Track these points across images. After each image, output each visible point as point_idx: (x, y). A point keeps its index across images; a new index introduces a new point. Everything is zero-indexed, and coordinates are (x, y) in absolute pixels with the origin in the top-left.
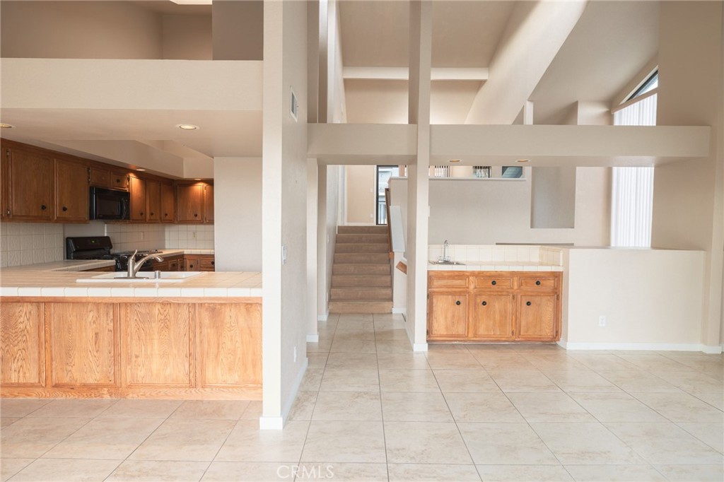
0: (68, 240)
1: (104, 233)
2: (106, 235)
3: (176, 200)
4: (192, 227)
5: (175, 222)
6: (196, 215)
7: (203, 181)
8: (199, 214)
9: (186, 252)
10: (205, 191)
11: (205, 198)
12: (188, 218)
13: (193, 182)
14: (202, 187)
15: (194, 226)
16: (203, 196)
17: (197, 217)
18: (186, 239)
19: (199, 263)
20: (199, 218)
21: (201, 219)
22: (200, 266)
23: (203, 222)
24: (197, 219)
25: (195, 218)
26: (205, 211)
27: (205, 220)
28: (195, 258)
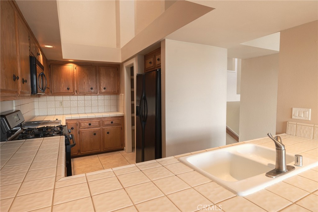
1: (13, 107)
2: (14, 109)
4: (59, 98)
6: (68, 89)
7: (76, 63)
8: (71, 88)
10: (75, 71)
11: (75, 76)
12: (61, 91)
13: (66, 62)
14: (72, 67)
15: (61, 97)
16: (74, 74)
17: (70, 90)
18: (54, 107)
19: (78, 125)
20: (71, 90)
21: (72, 92)
22: (80, 128)
23: (74, 94)
24: (70, 91)
25: (67, 91)
26: (75, 85)
27: (76, 92)
28: (75, 122)
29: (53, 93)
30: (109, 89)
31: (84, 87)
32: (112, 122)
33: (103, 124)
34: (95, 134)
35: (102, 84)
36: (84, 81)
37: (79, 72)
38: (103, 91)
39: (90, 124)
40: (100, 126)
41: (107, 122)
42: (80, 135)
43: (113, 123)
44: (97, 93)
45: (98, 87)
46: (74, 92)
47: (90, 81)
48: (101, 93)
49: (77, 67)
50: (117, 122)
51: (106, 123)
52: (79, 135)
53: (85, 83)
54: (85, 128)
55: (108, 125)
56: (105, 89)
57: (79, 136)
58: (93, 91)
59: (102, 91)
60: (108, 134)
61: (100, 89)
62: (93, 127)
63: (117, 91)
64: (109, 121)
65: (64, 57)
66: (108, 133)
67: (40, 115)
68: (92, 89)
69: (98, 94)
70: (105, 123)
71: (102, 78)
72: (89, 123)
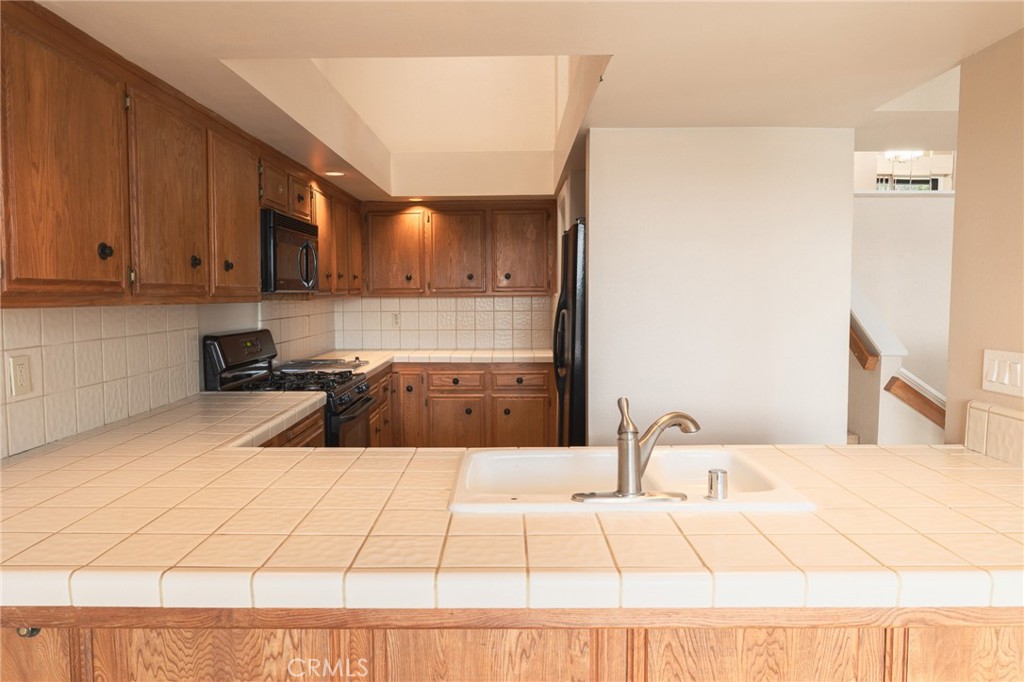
0: (207, 341)
1: (256, 321)
2: (260, 326)
3: (365, 243)
4: (391, 304)
5: (365, 292)
6: (409, 278)
7: (428, 203)
8: (416, 277)
9: (400, 357)
10: (428, 226)
11: (428, 242)
12: (393, 284)
13: (404, 205)
14: (421, 216)
15: (396, 300)
16: (424, 237)
17: (412, 281)
18: (379, 328)
19: (425, 381)
20: (415, 284)
21: (419, 286)
22: (428, 389)
23: (423, 292)
24: (412, 285)
25: (406, 284)
26: (427, 268)
27: (429, 287)
28: (417, 371)
29: (371, 289)
30: (520, 278)
31: (449, 274)
32: (520, 381)
33: (492, 383)
34: (469, 412)
35: (499, 263)
36: (451, 254)
37: (436, 230)
38: (504, 282)
39: (456, 381)
40: (482, 391)
41: (505, 377)
42: (428, 411)
43: (524, 383)
44: (485, 292)
45: (489, 271)
46: (422, 286)
47: (465, 254)
48: (497, 292)
49: (434, 215)
50: (535, 382)
51: (501, 381)
52: (425, 408)
53: (454, 261)
54: (442, 392)
55: (507, 388)
56: (508, 277)
57: (425, 411)
58: (473, 284)
59: (501, 285)
60: (505, 417)
61: (494, 278)
62: (466, 391)
63: (545, 285)
64: (510, 377)
65: (395, 190)
66: (507, 412)
67: (346, 347)
68: (470, 277)
69: (489, 293)
70: (499, 382)
71: (500, 245)
72: (455, 377)
